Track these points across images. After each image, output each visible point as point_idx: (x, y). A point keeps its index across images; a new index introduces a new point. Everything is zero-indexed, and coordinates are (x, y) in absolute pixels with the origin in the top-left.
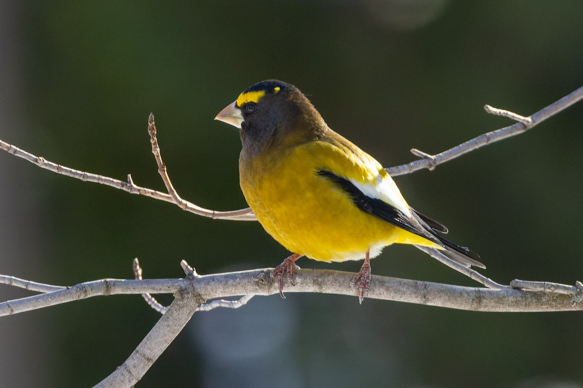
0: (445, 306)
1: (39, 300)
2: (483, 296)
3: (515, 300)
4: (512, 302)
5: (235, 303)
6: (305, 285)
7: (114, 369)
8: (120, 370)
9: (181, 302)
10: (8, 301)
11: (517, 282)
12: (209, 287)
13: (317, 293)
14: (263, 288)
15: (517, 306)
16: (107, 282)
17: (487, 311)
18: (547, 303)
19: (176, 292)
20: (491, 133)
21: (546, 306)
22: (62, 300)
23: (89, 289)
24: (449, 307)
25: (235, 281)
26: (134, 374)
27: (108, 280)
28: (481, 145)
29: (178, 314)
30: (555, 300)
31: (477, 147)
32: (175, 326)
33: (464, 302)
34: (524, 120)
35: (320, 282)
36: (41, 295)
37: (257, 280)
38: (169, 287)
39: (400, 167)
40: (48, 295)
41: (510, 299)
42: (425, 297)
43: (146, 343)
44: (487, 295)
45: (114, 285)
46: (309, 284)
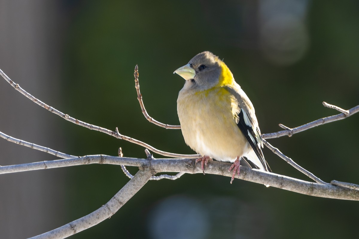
0: (292, 191)
1: (62, 162)
2: (314, 188)
3: (333, 191)
4: (331, 192)
5: (173, 177)
6: (214, 170)
7: (101, 206)
8: (104, 207)
9: (143, 172)
10: (45, 161)
11: (335, 182)
12: (159, 165)
13: (220, 175)
14: (190, 169)
15: (333, 195)
16: (102, 156)
17: (316, 196)
18: (351, 195)
19: (141, 166)
20: (326, 118)
21: (350, 197)
22: (75, 164)
23: (91, 159)
24: (294, 192)
25: (174, 163)
26: (111, 210)
27: (103, 155)
28: (319, 124)
29: (140, 179)
30: (355, 194)
31: (317, 125)
32: (138, 185)
33: (303, 190)
34: (345, 112)
35: (223, 169)
36: (64, 159)
37: (187, 164)
38: (137, 163)
39: (272, 134)
40: (68, 160)
41: (330, 191)
42: (281, 184)
43: (120, 193)
44: (317, 187)
45: (106, 158)
46: (217, 170)
